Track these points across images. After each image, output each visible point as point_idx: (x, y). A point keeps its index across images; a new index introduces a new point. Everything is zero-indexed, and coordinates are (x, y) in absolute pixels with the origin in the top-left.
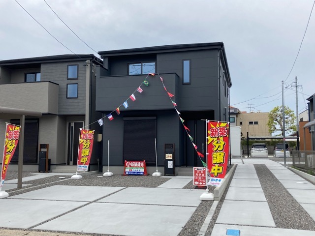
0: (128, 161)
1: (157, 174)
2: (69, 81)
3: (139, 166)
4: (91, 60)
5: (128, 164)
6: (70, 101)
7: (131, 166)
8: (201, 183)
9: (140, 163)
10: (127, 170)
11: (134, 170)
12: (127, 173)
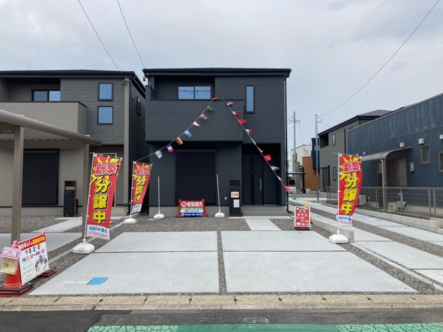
0: (183, 200)
1: (220, 214)
2: (101, 102)
3: (197, 206)
4: (130, 79)
5: (184, 204)
6: (103, 127)
7: (187, 207)
8: (303, 224)
9: (198, 203)
10: (183, 211)
11: (191, 210)
12: (183, 215)
